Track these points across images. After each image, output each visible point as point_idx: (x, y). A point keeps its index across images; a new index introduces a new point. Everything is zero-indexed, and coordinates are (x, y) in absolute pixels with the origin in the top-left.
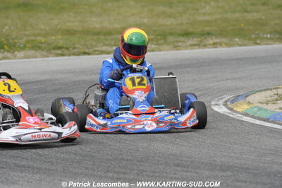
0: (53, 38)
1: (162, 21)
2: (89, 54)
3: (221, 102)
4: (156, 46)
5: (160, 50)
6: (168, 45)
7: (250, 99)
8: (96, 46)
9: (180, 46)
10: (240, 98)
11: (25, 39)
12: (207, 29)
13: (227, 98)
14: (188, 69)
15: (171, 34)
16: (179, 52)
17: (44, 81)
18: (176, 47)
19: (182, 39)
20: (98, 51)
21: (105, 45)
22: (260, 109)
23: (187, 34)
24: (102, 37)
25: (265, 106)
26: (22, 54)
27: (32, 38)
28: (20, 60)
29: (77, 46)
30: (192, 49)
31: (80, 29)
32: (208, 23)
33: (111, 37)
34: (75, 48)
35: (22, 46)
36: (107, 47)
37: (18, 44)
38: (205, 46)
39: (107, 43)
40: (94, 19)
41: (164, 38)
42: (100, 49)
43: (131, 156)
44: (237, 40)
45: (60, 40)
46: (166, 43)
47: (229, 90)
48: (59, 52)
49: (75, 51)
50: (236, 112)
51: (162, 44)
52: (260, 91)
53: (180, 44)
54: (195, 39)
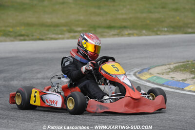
0: (18, 28)
3: (132, 73)
7: (151, 71)
10: (145, 70)
12: (124, 24)
13: (136, 70)
17: (12, 57)
22: (158, 78)
25: (161, 76)
29: (35, 34)
32: (125, 20)
34: (33, 36)
38: (122, 35)
44: (144, 31)
45: (22, 30)
47: (137, 65)
48: (22, 38)
50: (141, 79)
52: (159, 66)
53: (105, 34)
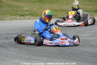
1: (87, 7)
31: (59, 9)
35: (40, 15)
37: (39, 14)
40: (64, 6)
43: (78, 52)
49: (58, 17)
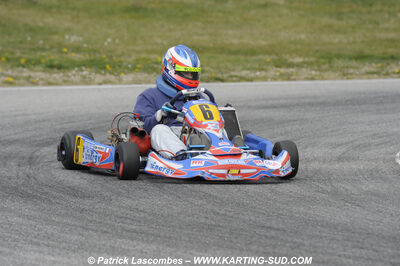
2: (222, 80)
4: (318, 73)
5: (323, 79)
6: (333, 71)
8: (233, 70)
9: (351, 74)
11: (134, 57)
14: (363, 106)
15: (339, 56)
16: (349, 81)
18: (345, 75)
19: (354, 63)
20: (236, 76)
21: (245, 69)
23: (361, 57)
24: (242, 58)
26: (130, 77)
27: (143, 55)
28: (127, 86)
30: (369, 78)
33: (254, 58)
36: (248, 72)
39: (249, 66)
41: (330, 62)
42: (238, 74)
46: (331, 68)
51: (326, 70)
54: (374, 65)
